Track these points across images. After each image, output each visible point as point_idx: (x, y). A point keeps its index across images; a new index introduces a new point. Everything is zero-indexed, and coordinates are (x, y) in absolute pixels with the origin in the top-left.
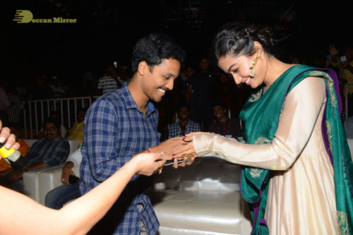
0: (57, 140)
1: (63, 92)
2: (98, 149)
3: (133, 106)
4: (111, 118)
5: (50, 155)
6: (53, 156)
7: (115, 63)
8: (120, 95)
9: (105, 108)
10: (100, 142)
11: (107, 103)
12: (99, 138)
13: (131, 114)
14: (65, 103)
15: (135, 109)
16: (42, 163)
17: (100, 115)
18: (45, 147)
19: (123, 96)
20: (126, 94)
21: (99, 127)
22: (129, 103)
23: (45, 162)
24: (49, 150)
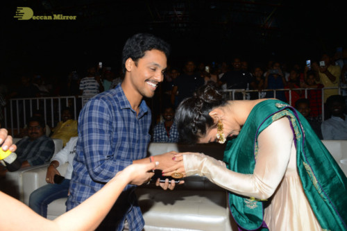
0: (41, 139)
1: (46, 90)
2: (95, 148)
3: (127, 106)
4: (106, 116)
5: (34, 154)
6: (38, 155)
7: (100, 64)
8: (114, 95)
9: (100, 107)
10: (97, 140)
11: (102, 103)
12: (95, 136)
13: (125, 113)
14: (49, 102)
15: (128, 109)
16: (26, 162)
17: (95, 114)
18: (29, 146)
19: (117, 96)
20: (120, 94)
21: (95, 125)
22: (123, 103)
23: (29, 161)
24: (34, 149)
